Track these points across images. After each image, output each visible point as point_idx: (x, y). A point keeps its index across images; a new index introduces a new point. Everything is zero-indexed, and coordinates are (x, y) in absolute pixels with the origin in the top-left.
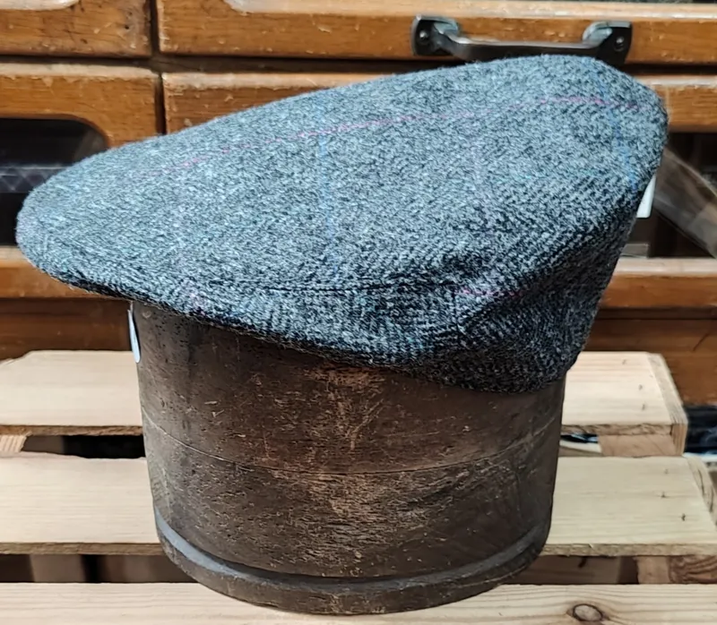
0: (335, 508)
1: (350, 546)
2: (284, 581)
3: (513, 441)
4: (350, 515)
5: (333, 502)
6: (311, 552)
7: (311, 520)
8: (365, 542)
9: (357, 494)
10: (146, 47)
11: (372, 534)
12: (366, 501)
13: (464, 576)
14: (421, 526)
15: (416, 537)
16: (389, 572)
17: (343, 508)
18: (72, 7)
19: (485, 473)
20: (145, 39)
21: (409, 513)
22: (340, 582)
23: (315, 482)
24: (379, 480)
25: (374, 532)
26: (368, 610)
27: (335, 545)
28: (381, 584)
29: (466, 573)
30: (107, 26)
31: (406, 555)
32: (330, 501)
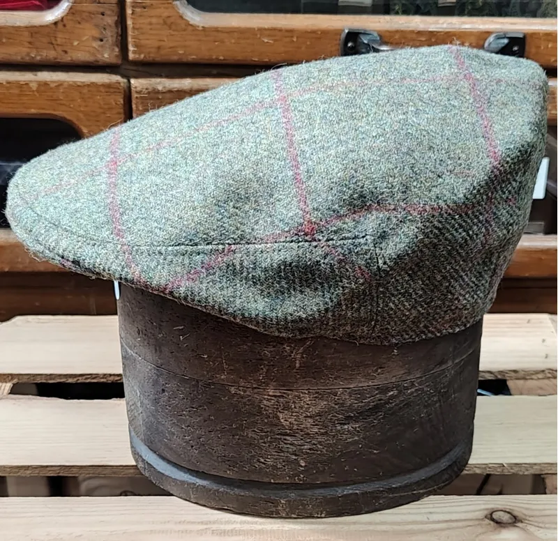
0: (282, 421)
1: (296, 455)
2: (239, 487)
3: (436, 366)
4: (295, 427)
5: (281, 416)
6: (262, 460)
7: (262, 431)
8: (308, 451)
9: (301, 407)
10: (117, 56)
11: (314, 444)
12: (309, 414)
13: (394, 486)
14: (356, 438)
15: (352, 448)
16: (329, 480)
17: (290, 420)
18: (56, 23)
19: (412, 393)
20: (117, 50)
21: (346, 427)
22: (287, 489)
23: (266, 397)
24: (319, 396)
25: (315, 442)
26: (311, 514)
27: (282, 454)
28: (322, 491)
29: (396, 483)
30: (85, 38)
31: (344, 464)
32: (278, 414)
